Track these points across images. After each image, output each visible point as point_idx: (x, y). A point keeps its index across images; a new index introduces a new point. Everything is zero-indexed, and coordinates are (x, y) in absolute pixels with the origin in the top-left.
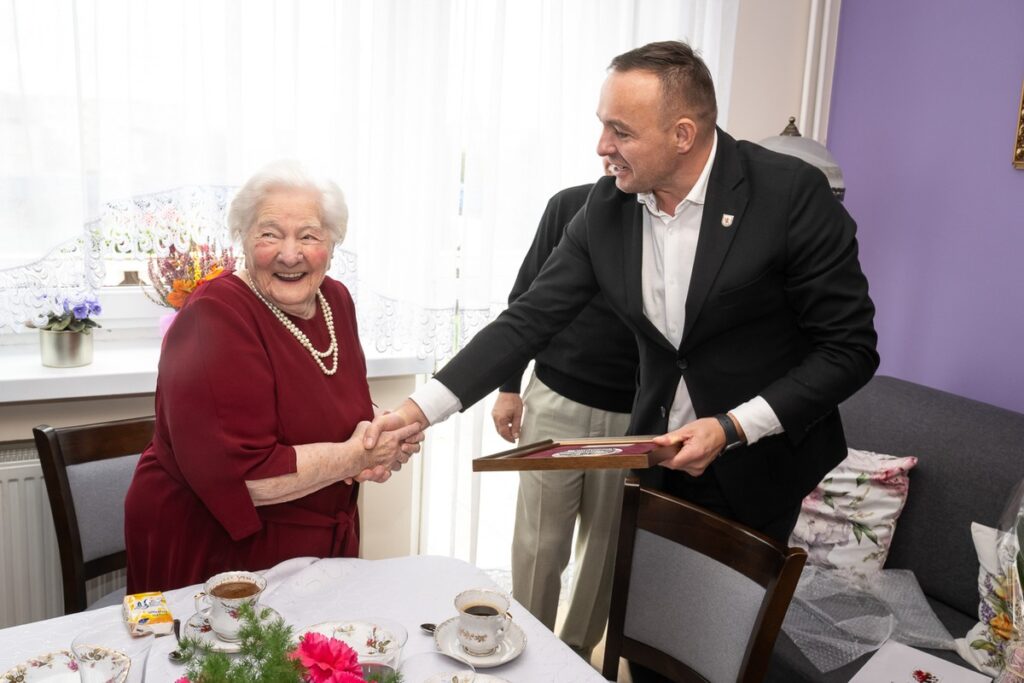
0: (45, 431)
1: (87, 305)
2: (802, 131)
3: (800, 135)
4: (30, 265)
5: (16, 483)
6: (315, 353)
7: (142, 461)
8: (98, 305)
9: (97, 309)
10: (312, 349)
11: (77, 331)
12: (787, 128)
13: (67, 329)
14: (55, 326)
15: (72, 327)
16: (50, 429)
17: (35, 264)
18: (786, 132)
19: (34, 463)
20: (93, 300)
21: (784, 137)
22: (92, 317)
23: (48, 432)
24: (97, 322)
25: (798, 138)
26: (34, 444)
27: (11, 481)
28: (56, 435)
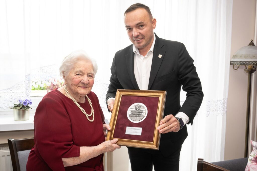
0: (11, 140)
1: (27, 102)
2: (255, 44)
3: (255, 45)
4: (9, 88)
5: (4, 157)
6: (87, 115)
7: (31, 152)
8: (31, 102)
9: (31, 103)
10: (86, 114)
11: (24, 109)
12: (250, 43)
13: (21, 109)
14: (18, 108)
15: (22, 108)
16: (13, 140)
17: (10, 88)
18: (250, 44)
19: (8, 151)
20: (29, 100)
21: (249, 46)
22: (29, 105)
23: (12, 141)
24: (31, 107)
25: (254, 46)
26: (8, 145)
27: (3, 156)
28: (15, 142)
